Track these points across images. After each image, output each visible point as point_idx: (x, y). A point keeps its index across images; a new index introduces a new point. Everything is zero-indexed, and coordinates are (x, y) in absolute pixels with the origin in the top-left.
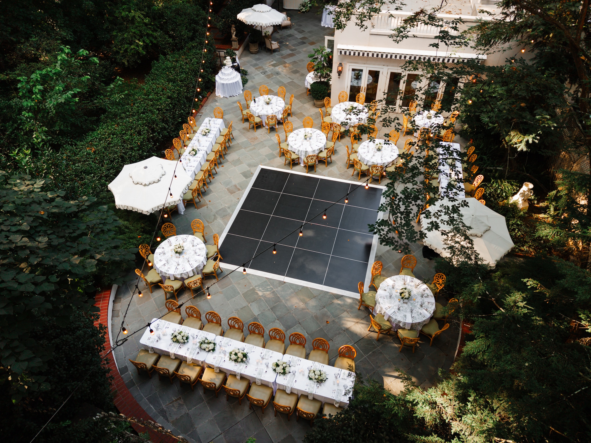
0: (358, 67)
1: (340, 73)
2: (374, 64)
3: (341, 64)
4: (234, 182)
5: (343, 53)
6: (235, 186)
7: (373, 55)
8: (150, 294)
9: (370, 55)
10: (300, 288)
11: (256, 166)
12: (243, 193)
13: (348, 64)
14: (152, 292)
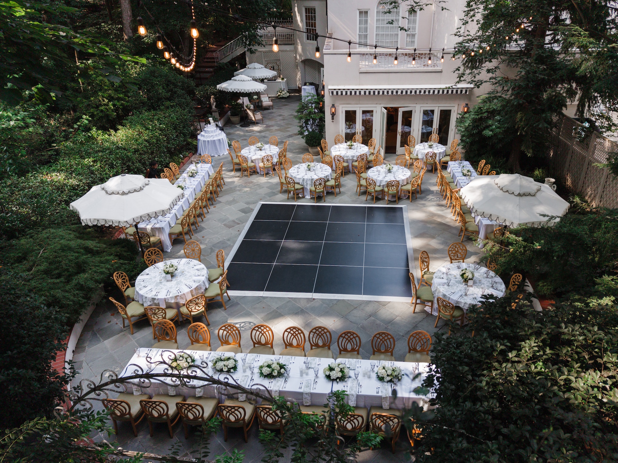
0: (351, 108)
1: (333, 115)
2: (367, 104)
3: (333, 106)
4: (231, 218)
5: (335, 93)
6: (234, 221)
7: (365, 93)
8: (130, 336)
9: (362, 93)
10: (335, 302)
11: (255, 202)
12: (244, 226)
13: (341, 106)
14: (133, 334)
